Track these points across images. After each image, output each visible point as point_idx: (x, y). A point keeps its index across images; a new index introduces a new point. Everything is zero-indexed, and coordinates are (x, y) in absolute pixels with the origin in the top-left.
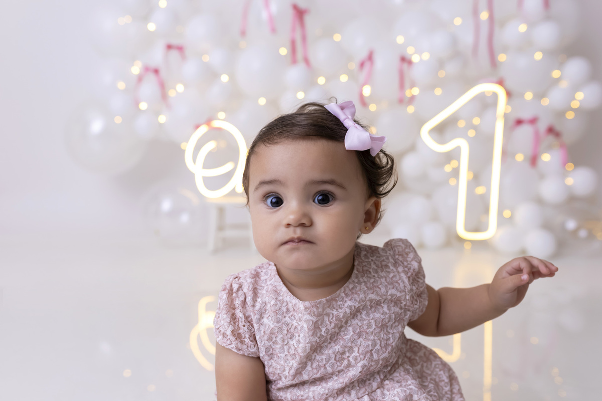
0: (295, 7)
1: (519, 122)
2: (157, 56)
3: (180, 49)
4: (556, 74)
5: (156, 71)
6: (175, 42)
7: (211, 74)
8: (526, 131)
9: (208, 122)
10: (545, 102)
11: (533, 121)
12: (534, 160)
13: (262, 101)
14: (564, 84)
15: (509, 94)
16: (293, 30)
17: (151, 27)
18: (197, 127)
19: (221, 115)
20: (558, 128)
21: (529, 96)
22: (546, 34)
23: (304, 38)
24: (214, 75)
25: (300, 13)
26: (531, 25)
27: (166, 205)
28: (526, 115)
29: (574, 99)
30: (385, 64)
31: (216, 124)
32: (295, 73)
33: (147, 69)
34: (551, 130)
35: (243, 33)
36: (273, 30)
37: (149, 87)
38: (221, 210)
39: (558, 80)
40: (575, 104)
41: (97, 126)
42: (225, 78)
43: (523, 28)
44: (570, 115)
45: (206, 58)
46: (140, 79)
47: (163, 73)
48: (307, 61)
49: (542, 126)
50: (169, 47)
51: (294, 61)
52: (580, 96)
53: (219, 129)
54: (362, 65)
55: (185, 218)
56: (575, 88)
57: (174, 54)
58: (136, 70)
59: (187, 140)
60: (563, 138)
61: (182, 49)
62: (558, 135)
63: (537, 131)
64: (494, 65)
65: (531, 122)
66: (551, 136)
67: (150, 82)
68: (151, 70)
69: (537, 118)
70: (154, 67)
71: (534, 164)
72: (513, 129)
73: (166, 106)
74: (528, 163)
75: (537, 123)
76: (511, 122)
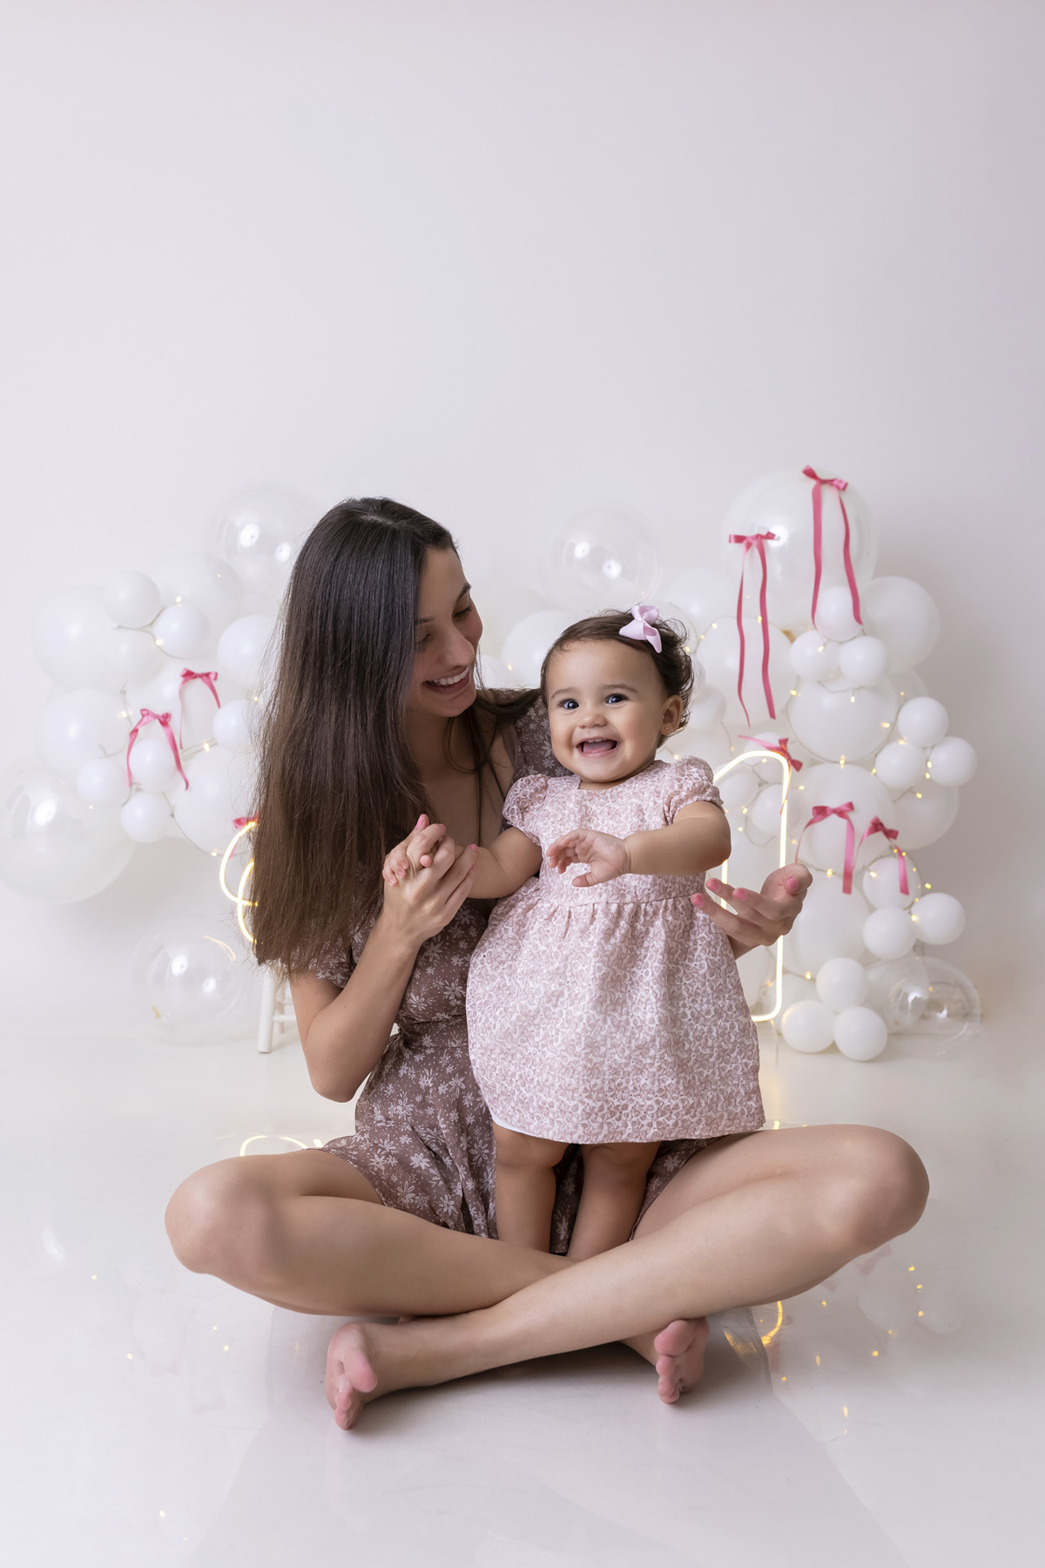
1: (821, 812)
2: (166, 692)
3: (208, 678)
5: (165, 720)
6: (197, 670)
8: (834, 824)
11: (845, 811)
12: (848, 880)
14: (903, 742)
15: (796, 765)
17: (159, 641)
20: (889, 825)
22: (860, 657)
26: (834, 644)
27: (179, 965)
28: (832, 803)
29: (927, 770)
33: (145, 713)
34: (877, 826)
37: (151, 746)
39: (892, 735)
41: (44, 812)
47: (174, 723)
49: (862, 821)
50: (189, 675)
55: (209, 987)
56: (927, 748)
57: (198, 684)
58: (127, 717)
60: (899, 842)
61: (212, 676)
62: (891, 834)
63: (851, 826)
64: (772, 715)
65: (841, 813)
66: (880, 835)
67: (154, 736)
68: (156, 717)
69: (851, 806)
70: (160, 712)
71: (847, 889)
72: (811, 823)
73: (184, 785)
74: (840, 882)
75: (851, 815)
76: (809, 814)
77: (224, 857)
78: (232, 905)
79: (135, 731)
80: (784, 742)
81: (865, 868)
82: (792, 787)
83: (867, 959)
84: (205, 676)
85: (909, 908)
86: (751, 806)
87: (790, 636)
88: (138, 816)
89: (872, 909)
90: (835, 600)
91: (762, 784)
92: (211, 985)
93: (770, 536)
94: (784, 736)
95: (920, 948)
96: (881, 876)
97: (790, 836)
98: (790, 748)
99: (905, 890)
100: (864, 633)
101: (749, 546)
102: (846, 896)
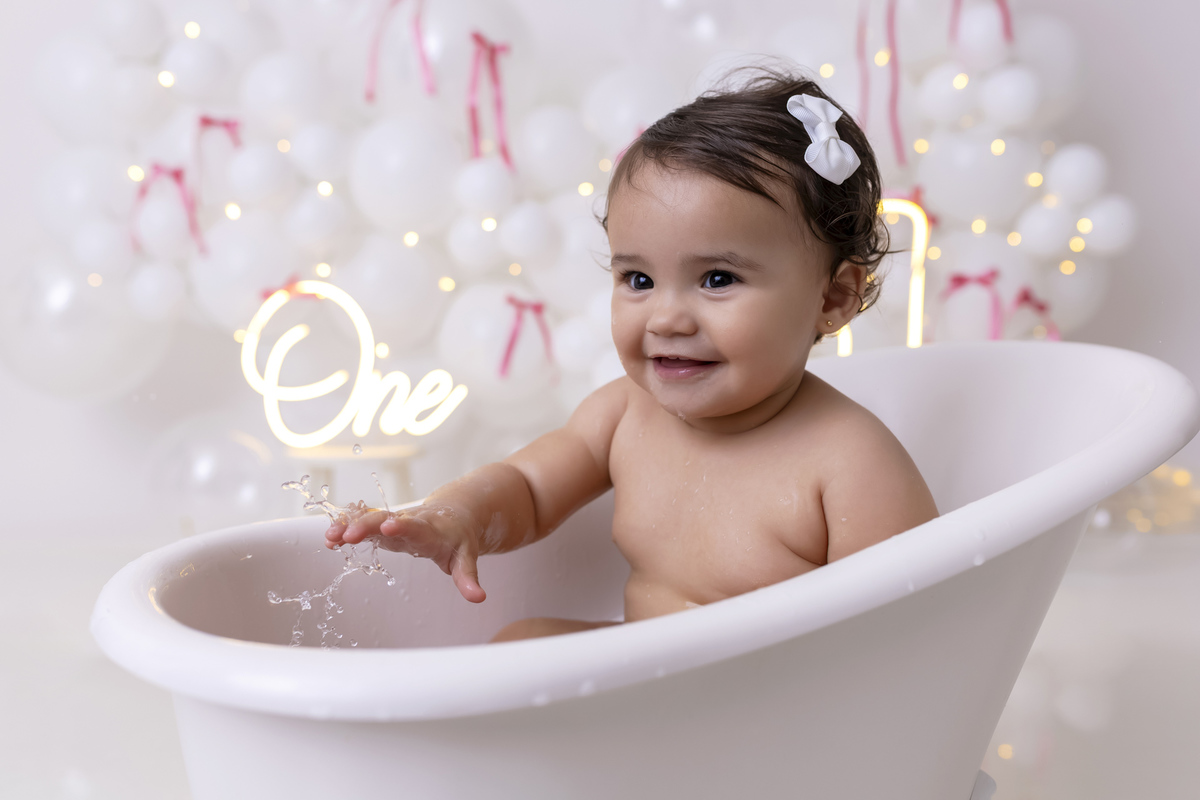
0: (478, 39)
1: (959, 281)
2: (179, 143)
3: (230, 126)
4: (1034, 180)
5: (178, 175)
6: (217, 112)
7: (294, 181)
8: (973, 297)
9: (290, 284)
10: (1015, 239)
11: (988, 279)
13: (411, 239)
14: (1052, 202)
15: (933, 220)
16: (474, 86)
17: (166, 79)
18: (267, 294)
19: (323, 270)
20: (1040, 294)
21: (979, 226)
22: (1010, 93)
23: (499, 105)
24: (300, 182)
25: (489, 52)
26: (979, 76)
27: (203, 468)
28: (973, 267)
29: (1076, 233)
31: (305, 287)
32: (477, 178)
33: (157, 169)
34: (1025, 297)
35: (370, 96)
36: (432, 90)
37: (163, 208)
40: (1077, 245)
41: (59, 296)
42: (325, 189)
43: (961, 82)
44: (1068, 268)
45: (284, 146)
46: (143, 190)
47: (190, 178)
48: (504, 152)
49: (1008, 290)
50: (207, 122)
51: (476, 152)
52: (1085, 225)
53: (313, 297)
55: (248, 494)
57: (217, 137)
58: (137, 174)
59: (245, 323)
60: (1051, 315)
61: (235, 124)
62: (1041, 308)
63: (995, 298)
64: (902, 162)
65: (983, 281)
66: (1027, 311)
67: (166, 195)
68: (167, 172)
69: (996, 272)
70: (173, 165)
72: (946, 295)
73: (198, 251)
75: (996, 284)
76: (943, 283)
77: (248, 339)
78: (258, 399)
80: (918, 190)
84: (227, 124)
88: (150, 288)
90: (980, 22)
94: (918, 183)
98: (929, 196)
100: (1013, 61)
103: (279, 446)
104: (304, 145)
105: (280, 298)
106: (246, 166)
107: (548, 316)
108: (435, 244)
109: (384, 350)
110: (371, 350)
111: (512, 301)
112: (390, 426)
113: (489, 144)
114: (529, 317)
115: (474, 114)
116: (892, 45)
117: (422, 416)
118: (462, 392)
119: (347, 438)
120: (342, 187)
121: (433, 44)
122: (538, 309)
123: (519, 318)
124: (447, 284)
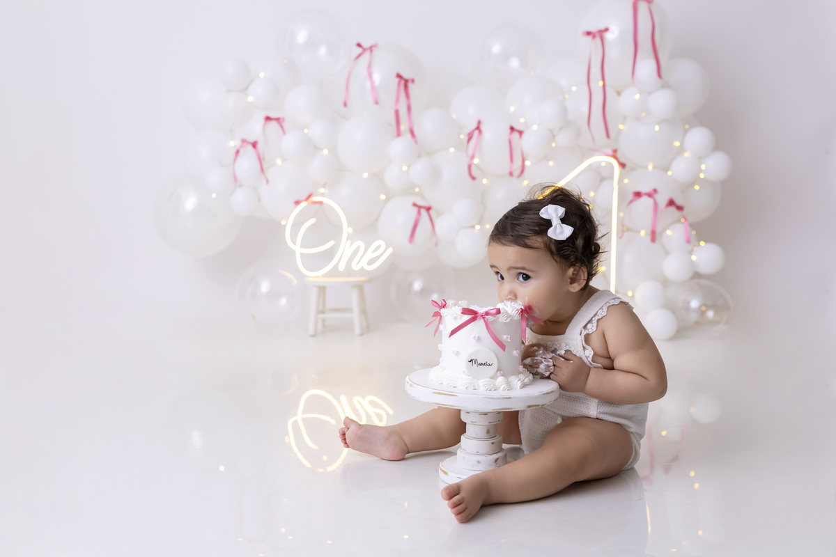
0: (399, 76)
1: (638, 195)
2: (255, 129)
4: (677, 144)
5: (254, 145)
6: (272, 115)
7: (312, 148)
8: (645, 202)
9: (309, 198)
11: (652, 194)
12: (654, 236)
13: (366, 175)
14: (687, 154)
15: (623, 165)
16: (397, 100)
17: (250, 99)
18: (297, 203)
19: (322, 190)
20: (679, 202)
21: (651, 167)
22: (661, 102)
23: (409, 109)
24: (316, 149)
25: (405, 83)
26: (646, 94)
27: (265, 287)
28: (644, 189)
29: (701, 171)
30: (494, 135)
31: (315, 199)
32: (399, 146)
33: (244, 141)
34: (671, 203)
35: (345, 105)
36: (376, 102)
37: (247, 161)
38: (322, 290)
39: (681, 150)
41: (190, 203)
44: (698, 187)
45: (307, 132)
47: (259, 146)
48: (412, 133)
49: (662, 199)
50: (268, 119)
51: (399, 134)
53: (321, 203)
54: (470, 137)
56: (700, 159)
57: (273, 124)
58: (233, 144)
59: (287, 217)
60: (685, 212)
61: (281, 120)
62: (680, 208)
63: (656, 204)
64: (608, 136)
65: (649, 195)
66: (672, 209)
67: (248, 155)
68: (249, 143)
69: (655, 191)
70: (252, 140)
71: (653, 240)
72: (631, 202)
73: (265, 182)
74: (649, 238)
75: (657, 197)
76: (631, 197)
77: (288, 224)
78: (293, 252)
79: (238, 152)
80: (615, 151)
81: (665, 230)
82: (620, 181)
83: (665, 282)
84: (278, 120)
85: (691, 252)
86: (595, 191)
87: (619, 93)
88: (240, 200)
89: (667, 253)
90: (646, 67)
91: (602, 179)
92: (283, 301)
93: (607, 30)
94: (614, 148)
95: (697, 275)
96: (674, 234)
97: (619, 211)
98: (619, 154)
99: (688, 241)
100: (663, 87)
101: (594, 37)
102: (653, 245)
103: (301, 276)
104: (316, 130)
105: (304, 204)
106: (290, 142)
107: (432, 212)
108: (378, 177)
109: (350, 230)
110: (347, 230)
111: (415, 205)
112: (355, 267)
113: (403, 127)
114: (423, 212)
115: (397, 112)
116: (603, 79)
117: (371, 262)
118: (390, 250)
119: (335, 272)
120: (333, 151)
121: (377, 78)
122: (428, 209)
123: (419, 213)
124: (383, 197)
